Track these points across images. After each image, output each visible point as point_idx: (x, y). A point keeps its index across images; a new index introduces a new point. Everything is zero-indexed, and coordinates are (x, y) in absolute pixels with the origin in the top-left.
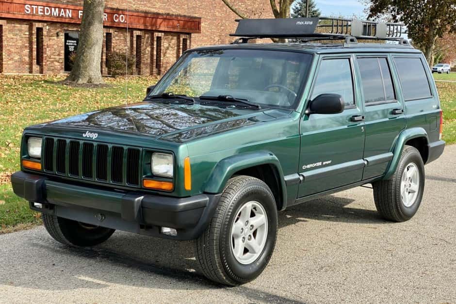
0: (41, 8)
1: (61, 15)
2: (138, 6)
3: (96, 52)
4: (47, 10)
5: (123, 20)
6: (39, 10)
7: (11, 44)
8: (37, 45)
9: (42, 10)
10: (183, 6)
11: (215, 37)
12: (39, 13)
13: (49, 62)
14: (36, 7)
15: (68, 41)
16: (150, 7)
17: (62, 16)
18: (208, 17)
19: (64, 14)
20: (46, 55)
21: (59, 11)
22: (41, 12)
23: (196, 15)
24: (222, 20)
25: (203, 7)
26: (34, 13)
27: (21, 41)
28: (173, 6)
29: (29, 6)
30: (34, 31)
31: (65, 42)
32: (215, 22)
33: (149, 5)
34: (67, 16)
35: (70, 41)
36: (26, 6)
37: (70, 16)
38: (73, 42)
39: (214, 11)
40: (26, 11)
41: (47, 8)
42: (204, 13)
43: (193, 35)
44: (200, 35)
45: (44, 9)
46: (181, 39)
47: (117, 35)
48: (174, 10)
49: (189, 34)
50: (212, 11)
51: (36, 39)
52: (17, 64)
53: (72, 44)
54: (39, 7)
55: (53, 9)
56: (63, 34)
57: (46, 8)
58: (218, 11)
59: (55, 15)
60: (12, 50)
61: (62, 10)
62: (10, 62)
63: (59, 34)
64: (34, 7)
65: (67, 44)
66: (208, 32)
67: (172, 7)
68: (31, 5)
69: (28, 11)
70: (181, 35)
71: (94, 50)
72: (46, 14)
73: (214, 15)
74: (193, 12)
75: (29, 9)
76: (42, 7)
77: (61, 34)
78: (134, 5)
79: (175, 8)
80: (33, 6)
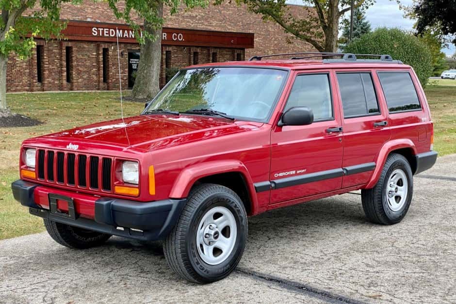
0: (106, 31)
1: (124, 36)
2: (196, 24)
3: (155, 70)
4: (112, 32)
5: (180, 38)
6: (105, 32)
7: (80, 64)
8: (104, 64)
9: (107, 32)
10: (238, 23)
11: (268, 51)
12: (105, 35)
13: (114, 80)
14: (102, 29)
15: (131, 60)
16: (206, 25)
17: (126, 36)
18: (262, 33)
19: (127, 35)
20: (111, 73)
21: (123, 32)
22: (107, 34)
23: (251, 32)
24: (275, 35)
25: (257, 23)
26: (101, 35)
27: (89, 61)
28: (229, 23)
29: (96, 29)
30: (101, 52)
31: (129, 60)
32: (269, 37)
33: (206, 23)
34: (130, 37)
35: (133, 60)
36: (93, 29)
37: (133, 36)
38: (136, 60)
39: (267, 26)
40: (93, 33)
41: (113, 30)
42: (258, 29)
43: (246, 50)
44: (254, 49)
45: (109, 31)
46: (236, 54)
47: (175, 53)
48: (230, 27)
49: (243, 49)
50: (266, 27)
51: (102, 59)
52: (86, 82)
53: (135, 62)
54: (105, 29)
55: (117, 31)
56: (127, 54)
57: (111, 30)
58: (271, 27)
59: (119, 36)
60: (81, 69)
61: (126, 31)
62: (80, 80)
63: (123, 53)
64: (101, 29)
65: (130, 62)
66: (262, 46)
67: (228, 25)
68: (97, 28)
69: (95, 33)
70: (236, 50)
71: (153, 68)
72: (111, 35)
73: (268, 31)
74: (247, 28)
75: (96, 32)
76: (108, 29)
77: (125, 53)
78: (193, 23)
79: (230, 25)
80: (99, 29)
